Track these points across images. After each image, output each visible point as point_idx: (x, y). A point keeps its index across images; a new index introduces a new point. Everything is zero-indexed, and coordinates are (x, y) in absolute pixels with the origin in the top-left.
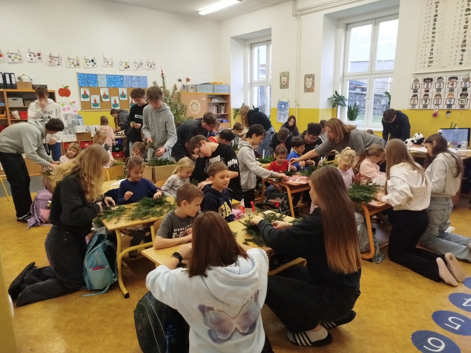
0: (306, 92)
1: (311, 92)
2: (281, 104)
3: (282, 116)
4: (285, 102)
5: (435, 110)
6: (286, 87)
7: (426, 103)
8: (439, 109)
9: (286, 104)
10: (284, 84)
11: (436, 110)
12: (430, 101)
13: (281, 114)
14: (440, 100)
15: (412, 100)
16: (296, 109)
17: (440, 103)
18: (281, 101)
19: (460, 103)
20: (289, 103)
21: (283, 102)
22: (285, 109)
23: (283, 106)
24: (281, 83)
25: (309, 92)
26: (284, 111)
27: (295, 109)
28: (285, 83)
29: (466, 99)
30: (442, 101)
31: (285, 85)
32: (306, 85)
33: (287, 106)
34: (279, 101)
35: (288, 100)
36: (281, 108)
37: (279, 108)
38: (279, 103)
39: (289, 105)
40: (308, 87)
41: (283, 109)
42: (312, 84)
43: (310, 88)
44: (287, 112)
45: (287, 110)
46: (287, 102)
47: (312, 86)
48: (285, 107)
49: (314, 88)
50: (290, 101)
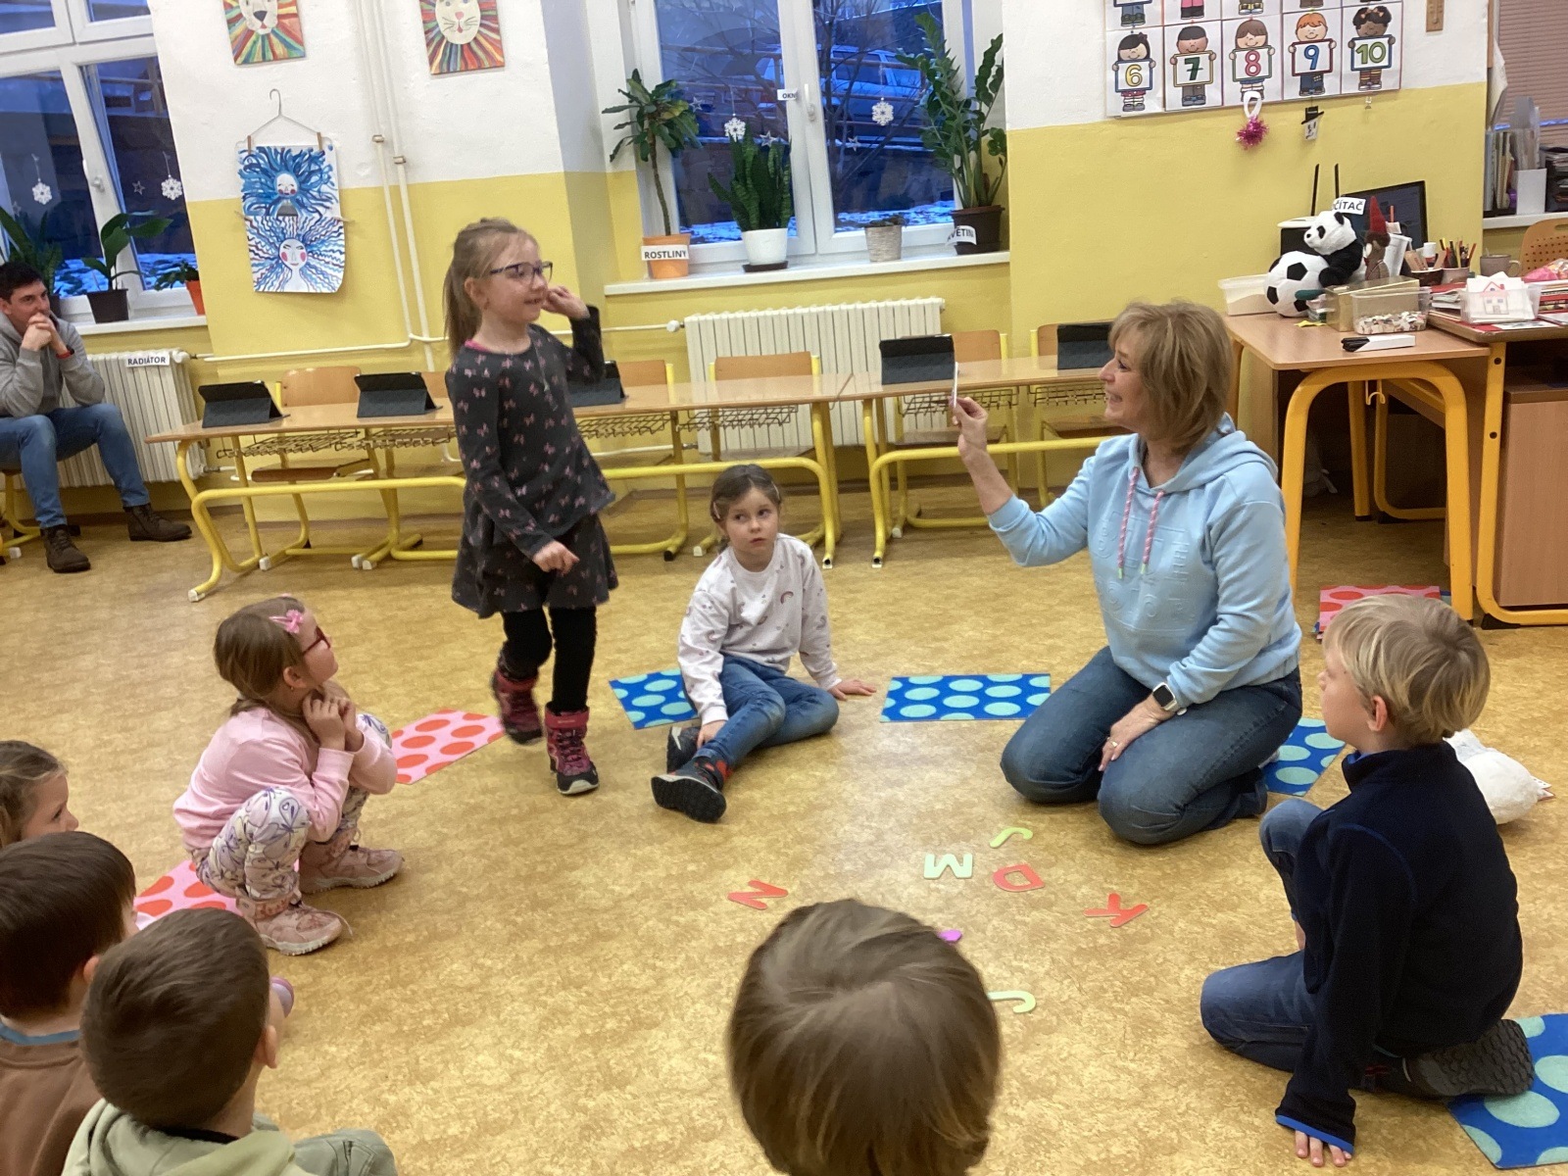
0: (445, 70)
1: (480, 67)
2: (264, 171)
3: (293, 252)
4: (294, 153)
5: (1246, 109)
6: (280, 49)
7: (1193, 77)
8: (1264, 105)
9: (307, 165)
10: (262, 32)
11: (1251, 106)
12: (1217, 62)
13: (282, 237)
14: (1263, 52)
15: (1123, 66)
16: (395, 191)
17: (1263, 73)
18: (261, 149)
19: (1358, 64)
20: (329, 158)
21: (284, 153)
22: (301, 199)
23: (286, 181)
24: (239, 29)
25: (466, 69)
26: (303, 214)
27: (387, 192)
28: (271, 21)
29: (1385, 41)
30: (1276, 58)
31: (275, 40)
32: (442, 27)
33: (314, 179)
34: (250, 150)
35: (319, 134)
36: (269, 196)
37: (259, 196)
38: (251, 166)
39: (331, 169)
40: (459, 39)
41: (292, 199)
42: (483, 17)
43: (474, 46)
44: (328, 215)
45: (327, 204)
46: (316, 150)
47: (481, 25)
48: (301, 183)
49: (500, 42)
50: (336, 144)
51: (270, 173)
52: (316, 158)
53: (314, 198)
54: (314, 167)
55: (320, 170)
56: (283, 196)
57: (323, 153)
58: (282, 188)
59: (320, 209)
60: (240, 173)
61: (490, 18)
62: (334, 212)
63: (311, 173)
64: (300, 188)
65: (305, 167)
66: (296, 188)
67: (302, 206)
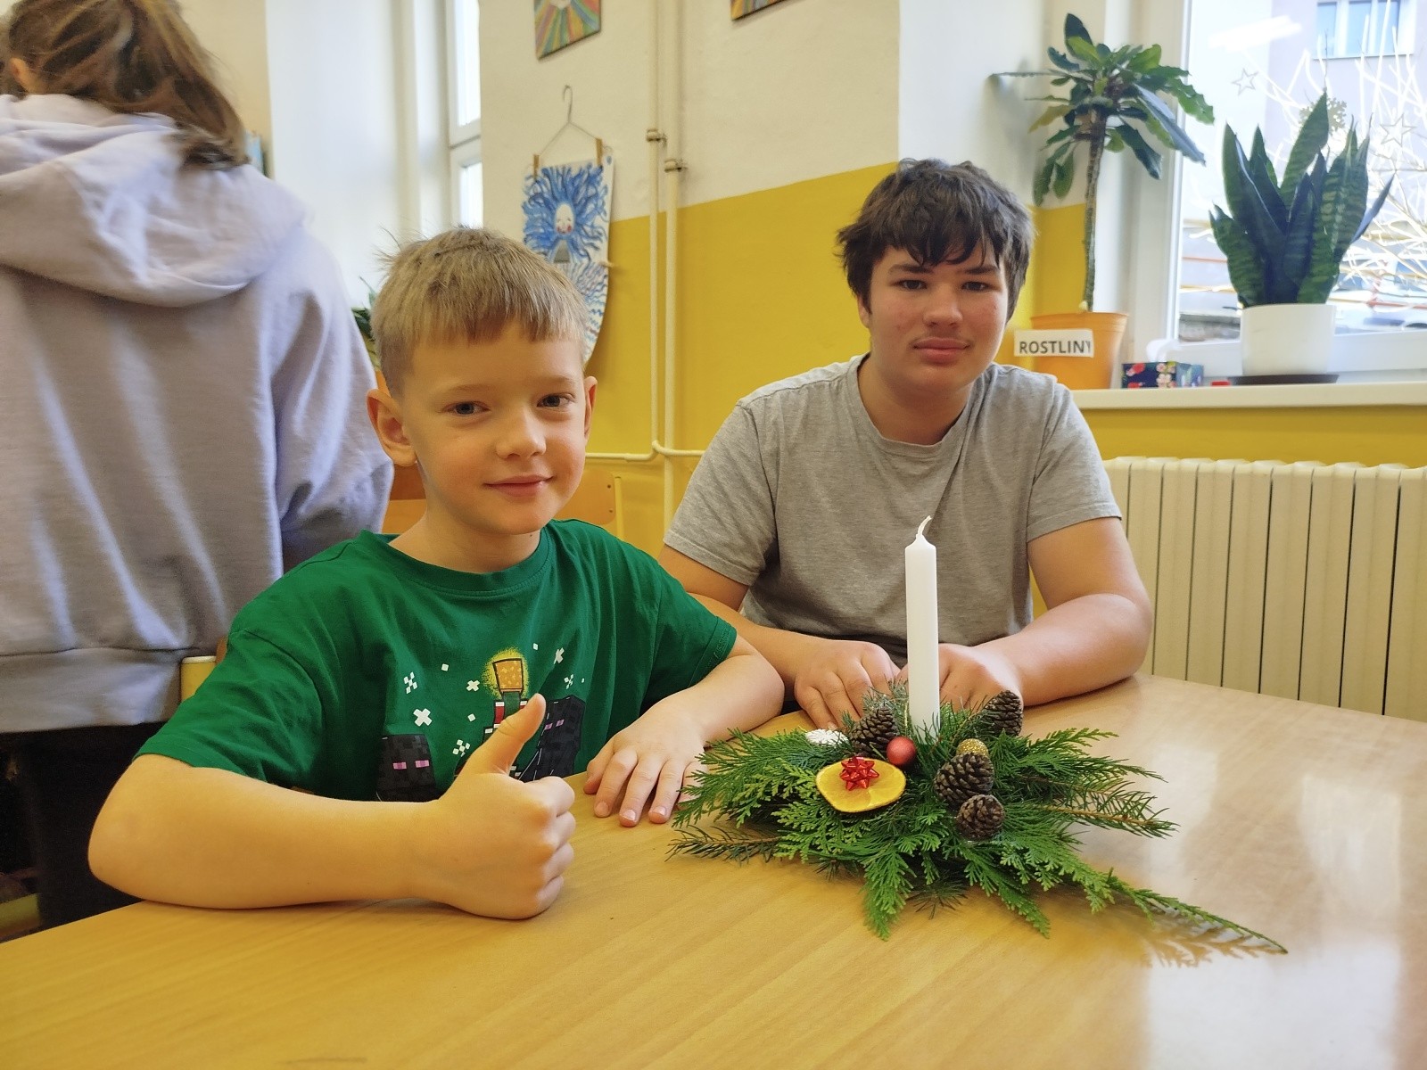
2: (547, 203)
4: (574, 172)
6: (577, 27)
9: (585, 189)
10: (562, 5)
16: (662, 218)
18: (545, 172)
21: (565, 174)
22: (575, 238)
23: (564, 214)
24: (543, 6)
26: (574, 259)
27: (653, 223)
31: (572, 14)
33: (591, 207)
34: (535, 174)
35: (599, 143)
36: (548, 237)
37: (539, 236)
38: (533, 198)
39: (606, 191)
41: (567, 239)
44: (596, 259)
45: (597, 243)
46: (595, 166)
48: (577, 216)
50: (616, 155)
51: (550, 207)
52: (592, 180)
53: (587, 235)
54: (592, 191)
55: (596, 195)
56: (560, 235)
57: (601, 169)
58: (560, 225)
59: (591, 251)
60: (524, 207)
62: (601, 254)
63: (588, 199)
64: (576, 223)
65: (582, 190)
66: (572, 223)
67: (575, 247)
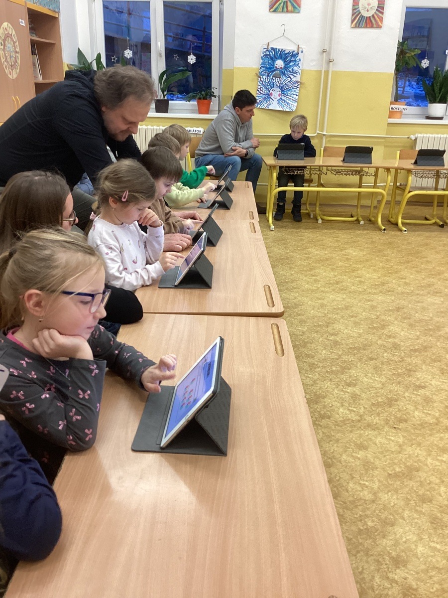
0: (358, 26)
1: (372, 27)
3: (276, 93)
9: (290, 58)
13: (272, 86)
16: (326, 73)
18: (273, 49)
23: (280, 63)
25: (366, 27)
26: (284, 78)
27: (323, 73)
31: (288, 3)
32: (360, 9)
33: (292, 64)
34: (268, 48)
35: (298, 46)
36: (270, 68)
37: (267, 68)
38: (266, 55)
39: (300, 60)
40: (366, 14)
41: (280, 71)
42: (378, 7)
43: (372, 18)
44: (294, 79)
45: (295, 75)
46: (296, 52)
47: (377, 10)
48: (285, 65)
49: (382, 18)
50: (304, 50)
51: (274, 59)
52: (294, 55)
53: (290, 71)
54: (293, 59)
55: (295, 61)
56: (277, 69)
57: (298, 54)
58: (277, 66)
59: (292, 77)
60: (262, 57)
61: (381, 8)
62: (298, 78)
63: (291, 61)
64: (285, 67)
66: (283, 67)
67: (284, 74)
